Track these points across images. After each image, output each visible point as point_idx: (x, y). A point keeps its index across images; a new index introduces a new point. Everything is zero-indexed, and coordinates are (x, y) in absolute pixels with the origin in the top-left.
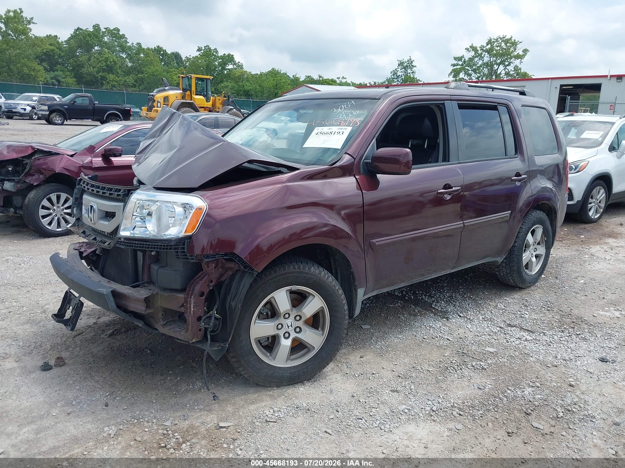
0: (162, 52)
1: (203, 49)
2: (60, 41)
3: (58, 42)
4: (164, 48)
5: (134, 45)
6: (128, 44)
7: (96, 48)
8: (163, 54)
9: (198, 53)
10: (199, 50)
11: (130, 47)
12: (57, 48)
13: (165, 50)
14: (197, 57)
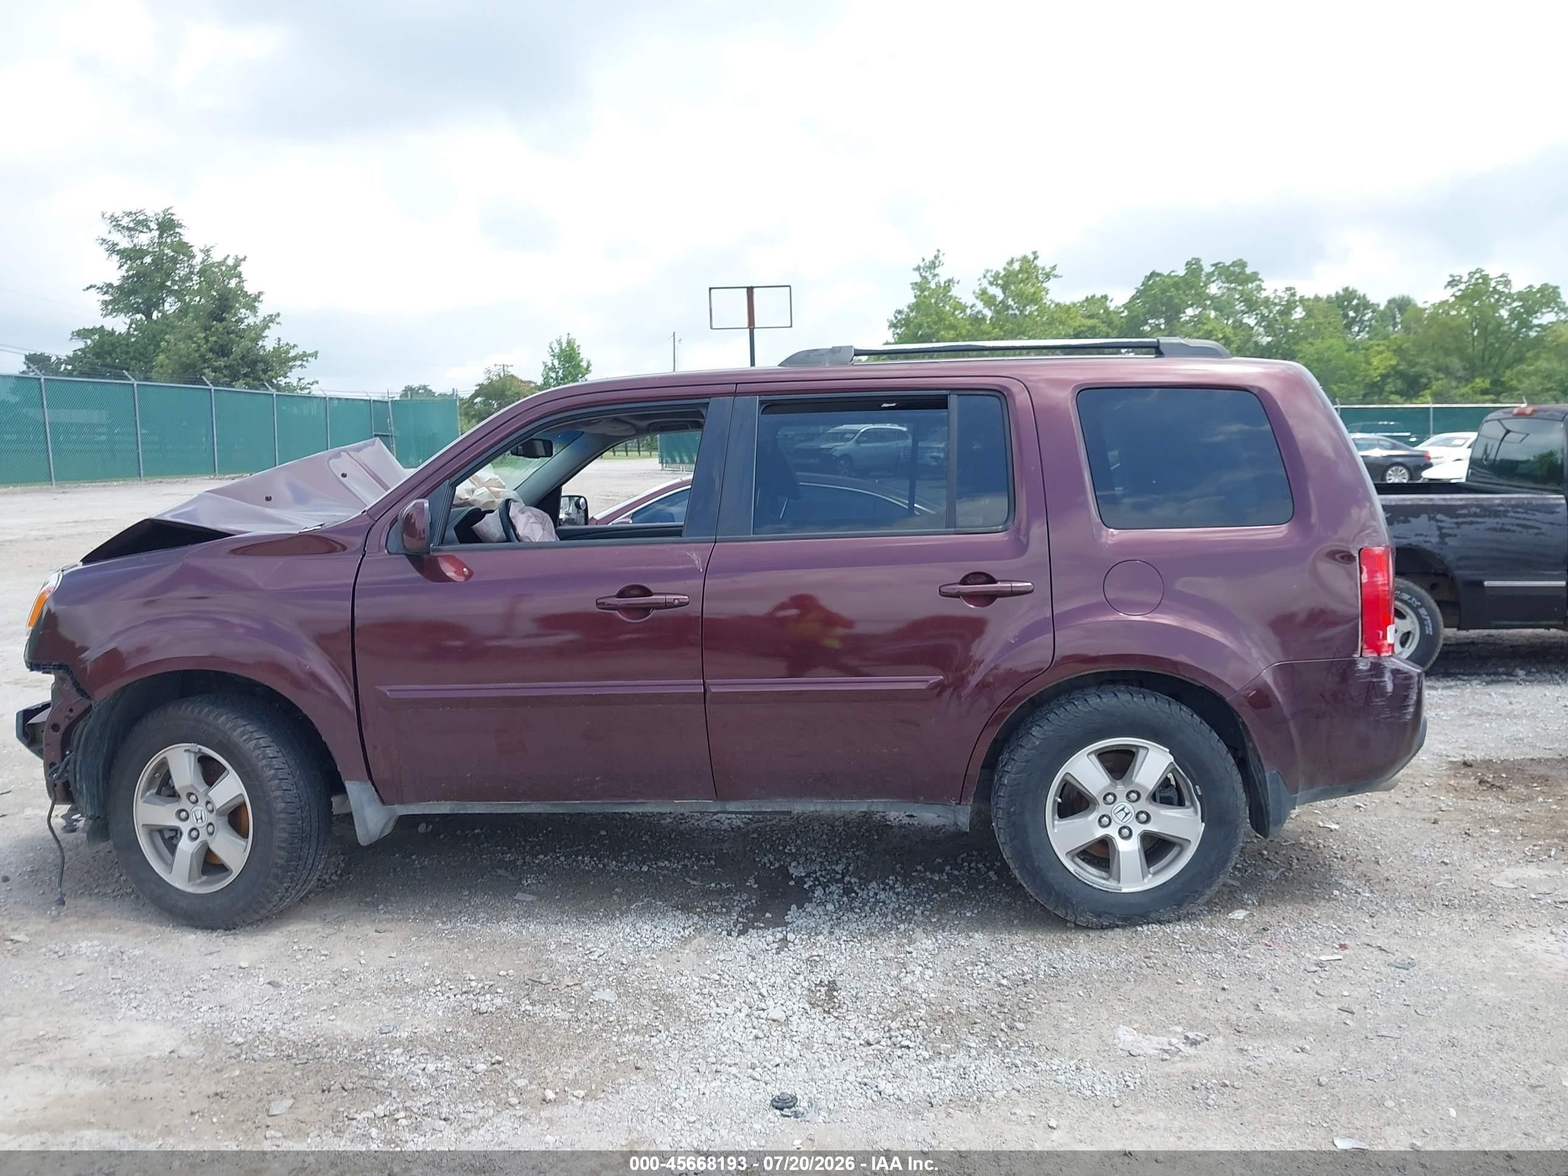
0: (1355, 302)
1: (1465, 279)
2: (1112, 306)
3: (1106, 310)
4: (1360, 292)
5: (1279, 293)
6: (1264, 294)
7: (1190, 312)
8: (1358, 305)
9: (1450, 291)
10: (1453, 283)
11: (1267, 302)
12: (1103, 323)
13: (1364, 296)
14: (1443, 303)
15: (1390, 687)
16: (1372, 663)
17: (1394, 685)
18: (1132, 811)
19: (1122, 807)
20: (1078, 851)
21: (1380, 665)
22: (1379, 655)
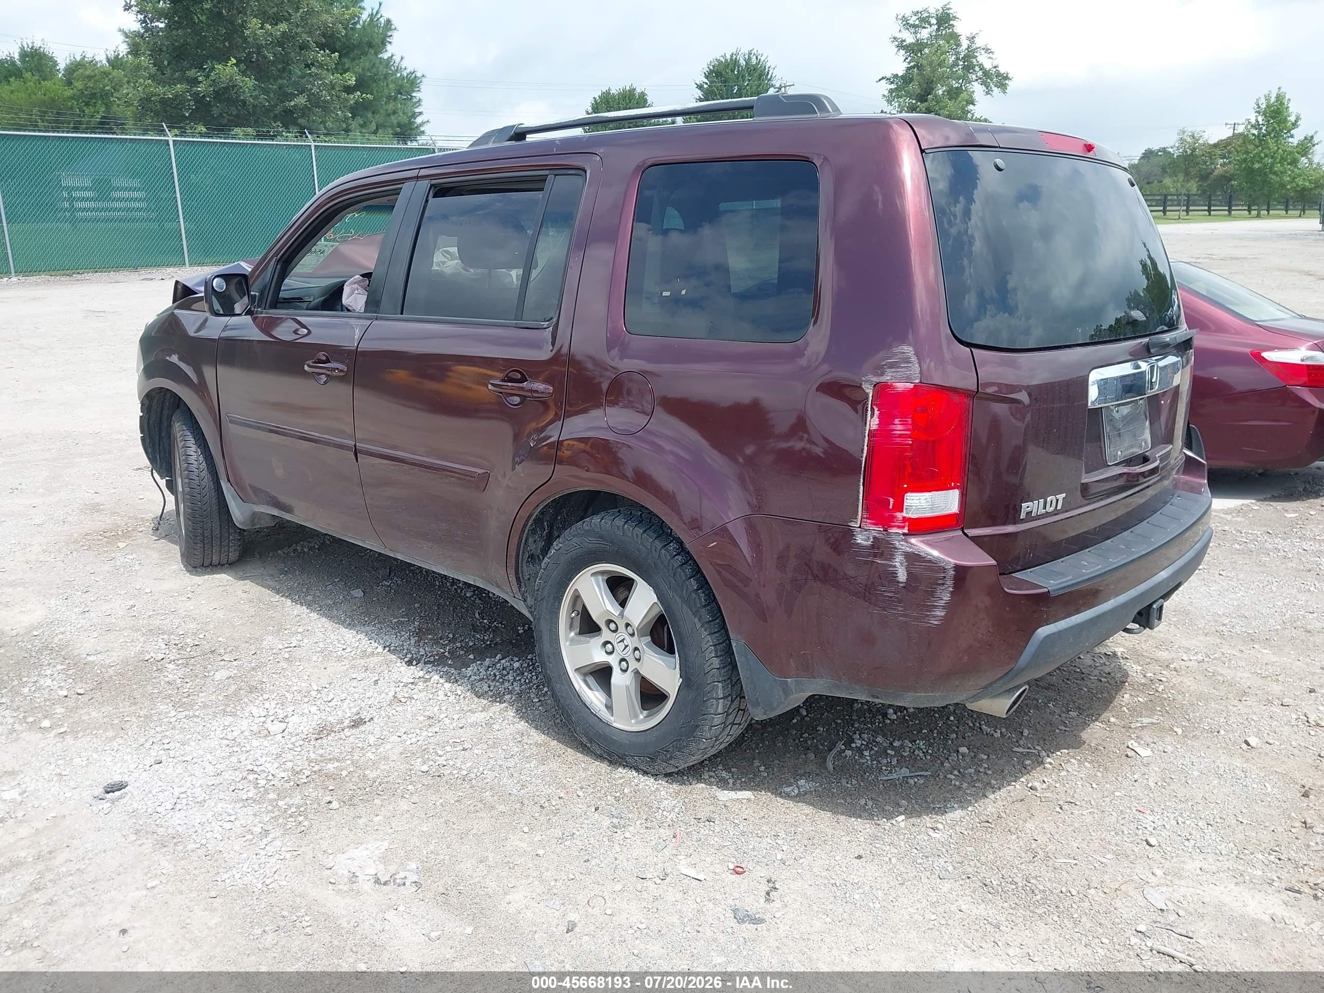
15: (902, 576)
16: (875, 538)
17: (909, 574)
18: (630, 645)
19: (622, 638)
20: (588, 669)
21: (888, 543)
22: (886, 530)
